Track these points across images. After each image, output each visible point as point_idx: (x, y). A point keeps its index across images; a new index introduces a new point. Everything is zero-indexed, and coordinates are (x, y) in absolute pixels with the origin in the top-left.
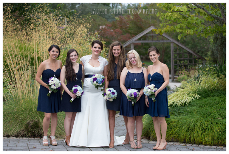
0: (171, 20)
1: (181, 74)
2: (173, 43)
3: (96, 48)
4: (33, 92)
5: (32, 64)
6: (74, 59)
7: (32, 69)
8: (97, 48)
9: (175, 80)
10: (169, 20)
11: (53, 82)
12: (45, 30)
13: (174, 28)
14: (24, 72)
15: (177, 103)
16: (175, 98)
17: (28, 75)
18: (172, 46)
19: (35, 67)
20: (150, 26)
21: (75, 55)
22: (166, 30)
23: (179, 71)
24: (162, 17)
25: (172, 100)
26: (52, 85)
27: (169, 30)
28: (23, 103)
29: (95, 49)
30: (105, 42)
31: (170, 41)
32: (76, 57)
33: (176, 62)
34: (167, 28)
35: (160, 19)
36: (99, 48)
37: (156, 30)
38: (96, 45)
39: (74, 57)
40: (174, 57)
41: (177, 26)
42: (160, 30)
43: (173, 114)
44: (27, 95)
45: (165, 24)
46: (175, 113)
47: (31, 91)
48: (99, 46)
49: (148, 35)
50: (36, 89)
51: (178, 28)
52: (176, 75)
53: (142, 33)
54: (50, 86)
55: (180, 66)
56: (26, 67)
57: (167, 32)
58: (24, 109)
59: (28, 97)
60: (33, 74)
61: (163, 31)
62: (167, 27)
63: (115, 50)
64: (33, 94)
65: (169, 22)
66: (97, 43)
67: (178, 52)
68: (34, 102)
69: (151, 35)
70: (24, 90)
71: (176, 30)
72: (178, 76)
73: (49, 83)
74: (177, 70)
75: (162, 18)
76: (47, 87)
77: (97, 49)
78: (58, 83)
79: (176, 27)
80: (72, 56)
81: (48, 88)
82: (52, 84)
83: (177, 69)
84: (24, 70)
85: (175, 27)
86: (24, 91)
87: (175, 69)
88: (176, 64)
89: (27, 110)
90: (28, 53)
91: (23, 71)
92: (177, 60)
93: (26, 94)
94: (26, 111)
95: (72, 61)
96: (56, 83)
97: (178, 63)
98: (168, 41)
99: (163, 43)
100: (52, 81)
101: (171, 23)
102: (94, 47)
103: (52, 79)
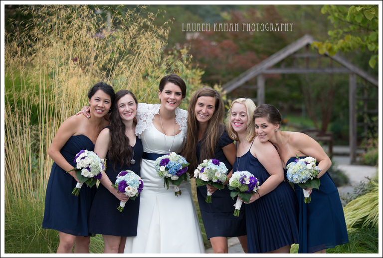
0: (356, 22)
1: (371, 146)
2: (355, 76)
3: (169, 92)
4: (35, 186)
5: (35, 121)
6: (128, 112)
7: (35, 132)
8: (173, 94)
9: (358, 159)
10: (351, 23)
11: (86, 162)
12: (64, 42)
13: (363, 40)
14: (14, 140)
15: (371, 219)
16: (368, 207)
17: (25, 146)
18: (353, 81)
19: (41, 128)
20: (301, 35)
21: (130, 104)
22: (343, 46)
23: (368, 138)
24: (334, 16)
25: (360, 211)
26: (82, 168)
27: (351, 45)
28: (11, 213)
29: (166, 96)
30: (203, 73)
31: (349, 69)
32: (132, 107)
33: (361, 119)
34: (347, 41)
35: (329, 21)
36: (177, 94)
37: (319, 45)
38: (170, 86)
39: (127, 108)
40: (356, 107)
41: (370, 37)
42: (330, 45)
43: (363, 244)
44: (19, 195)
45: (341, 31)
46: (368, 243)
47: (31, 183)
48: (178, 89)
49: (298, 56)
50: (42, 179)
51: (372, 42)
52: (360, 149)
53: (284, 52)
54: (79, 171)
55: (369, 128)
56: (19, 126)
57: (346, 50)
58: (12, 226)
59: (24, 199)
60: (34, 144)
61: (336, 48)
62: (345, 38)
63: (202, 105)
64: (34, 190)
65: (351, 27)
66: (171, 81)
67: (366, 96)
68: (37, 211)
69: (305, 55)
70: (14, 181)
71: (366, 46)
72: (366, 150)
73: (76, 163)
74: (363, 138)
75: (335, 18)
76: (71, 173)
77: (172, 96)
78: (96, 165)
79: (368, 39)
80: (123, 105)
81: (74, 176)
82: (83, 166)
83: (364, 134)
84: (14, 134)
85: (365, 38)
86: (14, 185)
87: (359, 133)
88: (361, 124)
89: (20, 230)
90: (25, 96)
91: (12, 137)
92: (364, 113)
93: (19, 190)
94: (19, 232)
95: (124, 117)
96: (93, 163)
97: (365, 121)
98: (344, 71)
99: (332, 75)
100: (83, 158)
101: (354, 29)
102: (164, 91)
103: (82, 155)
